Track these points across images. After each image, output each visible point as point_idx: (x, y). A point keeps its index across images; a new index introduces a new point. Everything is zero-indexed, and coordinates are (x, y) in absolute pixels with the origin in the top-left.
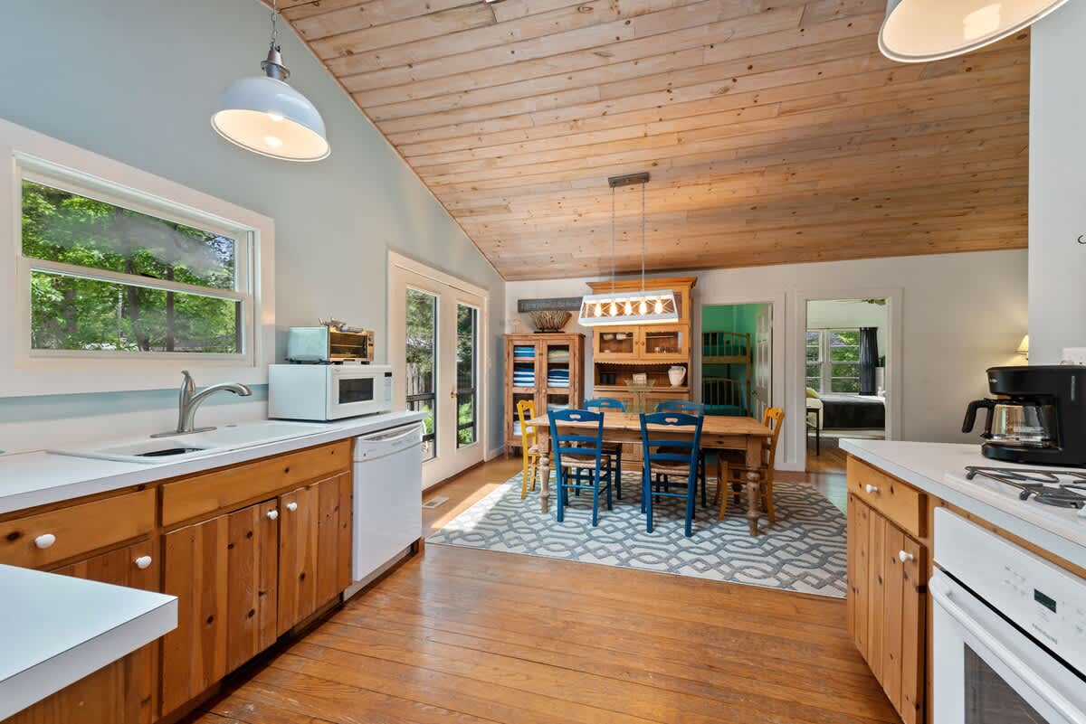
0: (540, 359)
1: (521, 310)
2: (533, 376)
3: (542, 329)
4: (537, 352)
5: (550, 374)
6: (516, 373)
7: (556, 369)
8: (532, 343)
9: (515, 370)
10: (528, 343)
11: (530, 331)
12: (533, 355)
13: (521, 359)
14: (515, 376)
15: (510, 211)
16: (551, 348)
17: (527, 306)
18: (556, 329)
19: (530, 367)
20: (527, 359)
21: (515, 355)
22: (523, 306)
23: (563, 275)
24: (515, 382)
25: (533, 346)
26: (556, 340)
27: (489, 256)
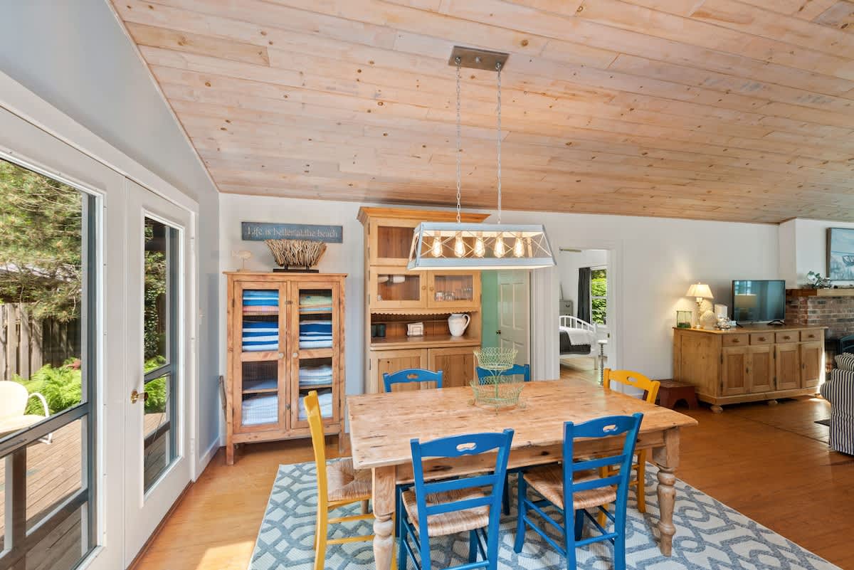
0: (288, 308)
1: (245, 237)
2: (276, 334)
3: (287, 266)
4: (282, 299)
5: (303, 330)
6: (246, 330)
7: (314, 323)
8: (274, 287)
9: (245, 326)
10: (267, 286)
11: (266, 269)
12: (275, 304)
13: (254, 310)
14: (245, 335)
15: (267, 63)
16: (304, 293)
17: (257, 232)
18: (307, 267)
19: (272, 320)
20: (266, 310)
21: (245, 303)
22: (249, 232)
23: (315, 193)
24: (244, 344)
25: (276, 291)
26: (310, 282)
27: (200, 145)
